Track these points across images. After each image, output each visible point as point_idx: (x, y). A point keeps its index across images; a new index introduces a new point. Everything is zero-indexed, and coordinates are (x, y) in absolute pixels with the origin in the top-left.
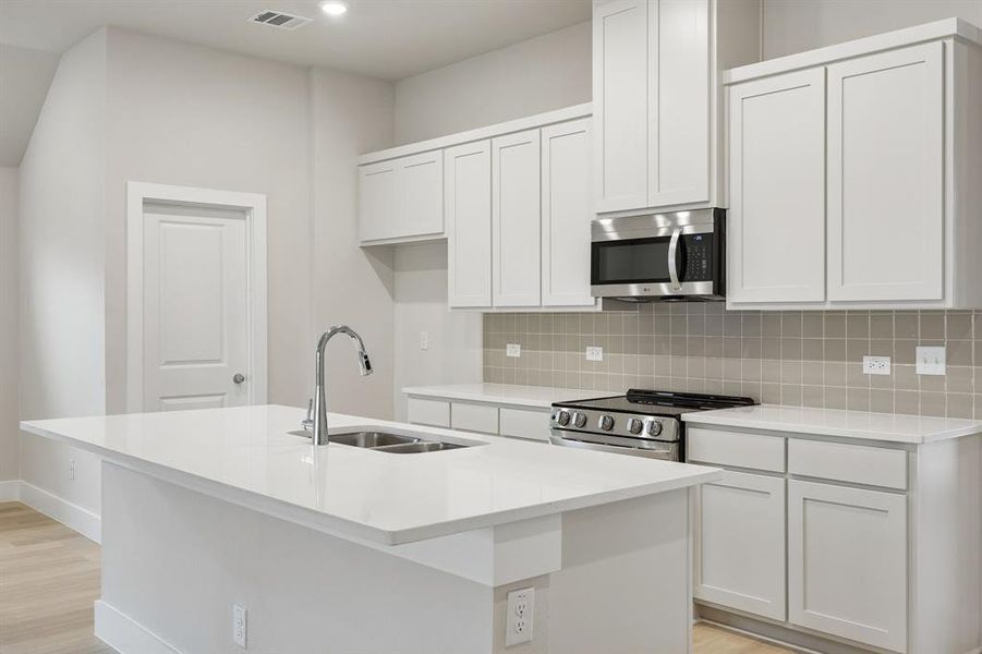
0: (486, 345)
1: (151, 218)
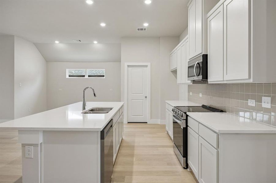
0: (188, 92)
1: (130, 69)
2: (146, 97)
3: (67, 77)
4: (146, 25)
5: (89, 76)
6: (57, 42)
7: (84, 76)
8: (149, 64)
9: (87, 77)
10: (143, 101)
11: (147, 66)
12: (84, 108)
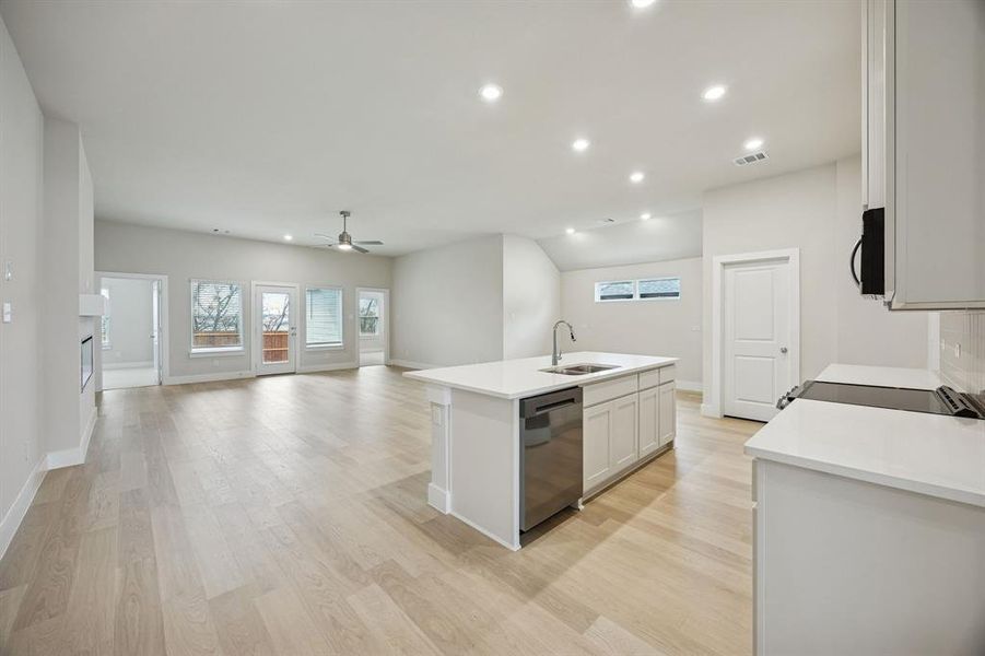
1: (730, 271)
2: (785, 351)
3: (597, 299)
4: (754, 145)
5: (642, 296)
6: (570, 231)
7: (631, 296)
8: (793, 253)
9: (637, 298)
10: (773, 362)
11: (787, 259)
12: (555, 363)
